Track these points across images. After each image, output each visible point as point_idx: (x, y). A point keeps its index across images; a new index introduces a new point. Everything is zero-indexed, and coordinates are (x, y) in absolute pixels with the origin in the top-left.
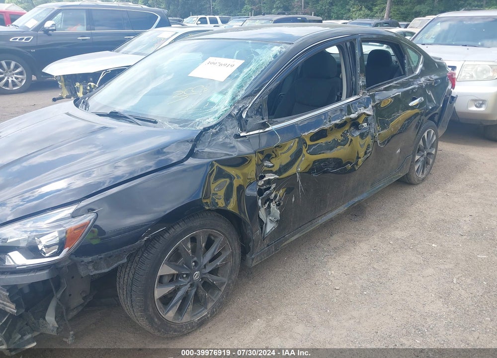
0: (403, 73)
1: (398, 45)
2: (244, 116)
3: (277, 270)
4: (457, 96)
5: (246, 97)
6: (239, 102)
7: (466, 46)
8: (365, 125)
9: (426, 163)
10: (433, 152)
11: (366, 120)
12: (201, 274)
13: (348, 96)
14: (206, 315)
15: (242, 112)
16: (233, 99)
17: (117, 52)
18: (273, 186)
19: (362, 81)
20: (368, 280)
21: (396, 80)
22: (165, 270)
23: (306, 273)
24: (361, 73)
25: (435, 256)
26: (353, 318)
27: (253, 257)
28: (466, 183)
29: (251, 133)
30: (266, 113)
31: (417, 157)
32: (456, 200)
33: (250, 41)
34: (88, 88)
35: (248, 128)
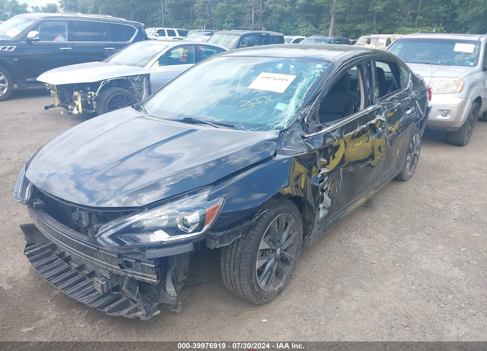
0: (397, 87)
1: (395, 64)
2: (306, 120)
3: (320, 251)
4: (431, 106)
5: (305, 105)
6: (301, 109)
7: (428, 64)
8: (380, 129)
9: (413, 163)
10: (418, 154)
11: (381, 126)
12: (281, 250)
13: (366, 106)
14: (282, 286)
15: (304, 118)
16: (297, 107)
17: (106, 62)
18: (326, 179)
19: (376, 93)
20: (396, 256)
21: (396, 93)
22: (263, 245)
23: (345, 252)
24: (376, 86)
25: (441, 236)
26: (394, 284)
27: (310, 238)
28: (444, 179)
29: (311, 135)
30: (318, 119)
31: (408, 158)
32: (441, 192)
33: (293, 60)
34: (89, 97)
35: (310, 131)
